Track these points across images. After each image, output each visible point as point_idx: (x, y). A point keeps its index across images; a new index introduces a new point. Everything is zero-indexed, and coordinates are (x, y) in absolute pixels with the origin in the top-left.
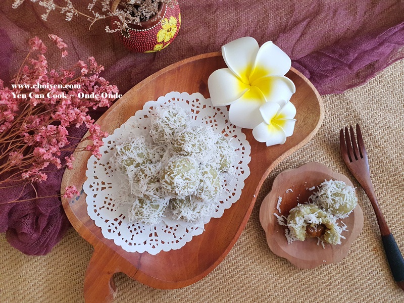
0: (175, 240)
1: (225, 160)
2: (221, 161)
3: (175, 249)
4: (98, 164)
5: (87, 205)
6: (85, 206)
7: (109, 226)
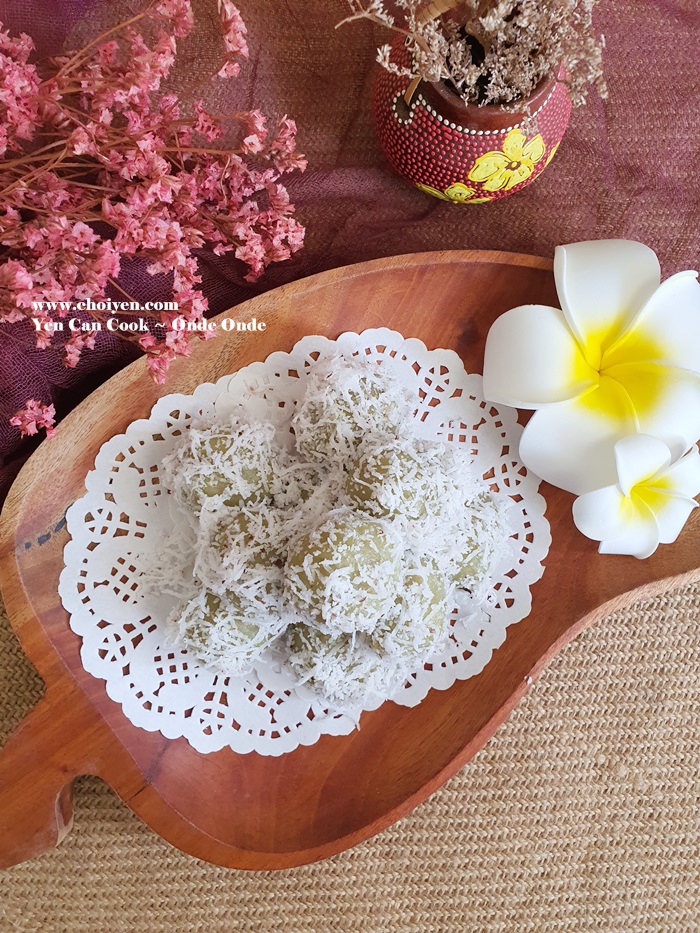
0: (270, 729)
1: (479, 559)
2: (465, 556)
3: (263, 752)
4: (127, 462)
5: (62, 566)
6: (58, 565)
7: (106, 641)
